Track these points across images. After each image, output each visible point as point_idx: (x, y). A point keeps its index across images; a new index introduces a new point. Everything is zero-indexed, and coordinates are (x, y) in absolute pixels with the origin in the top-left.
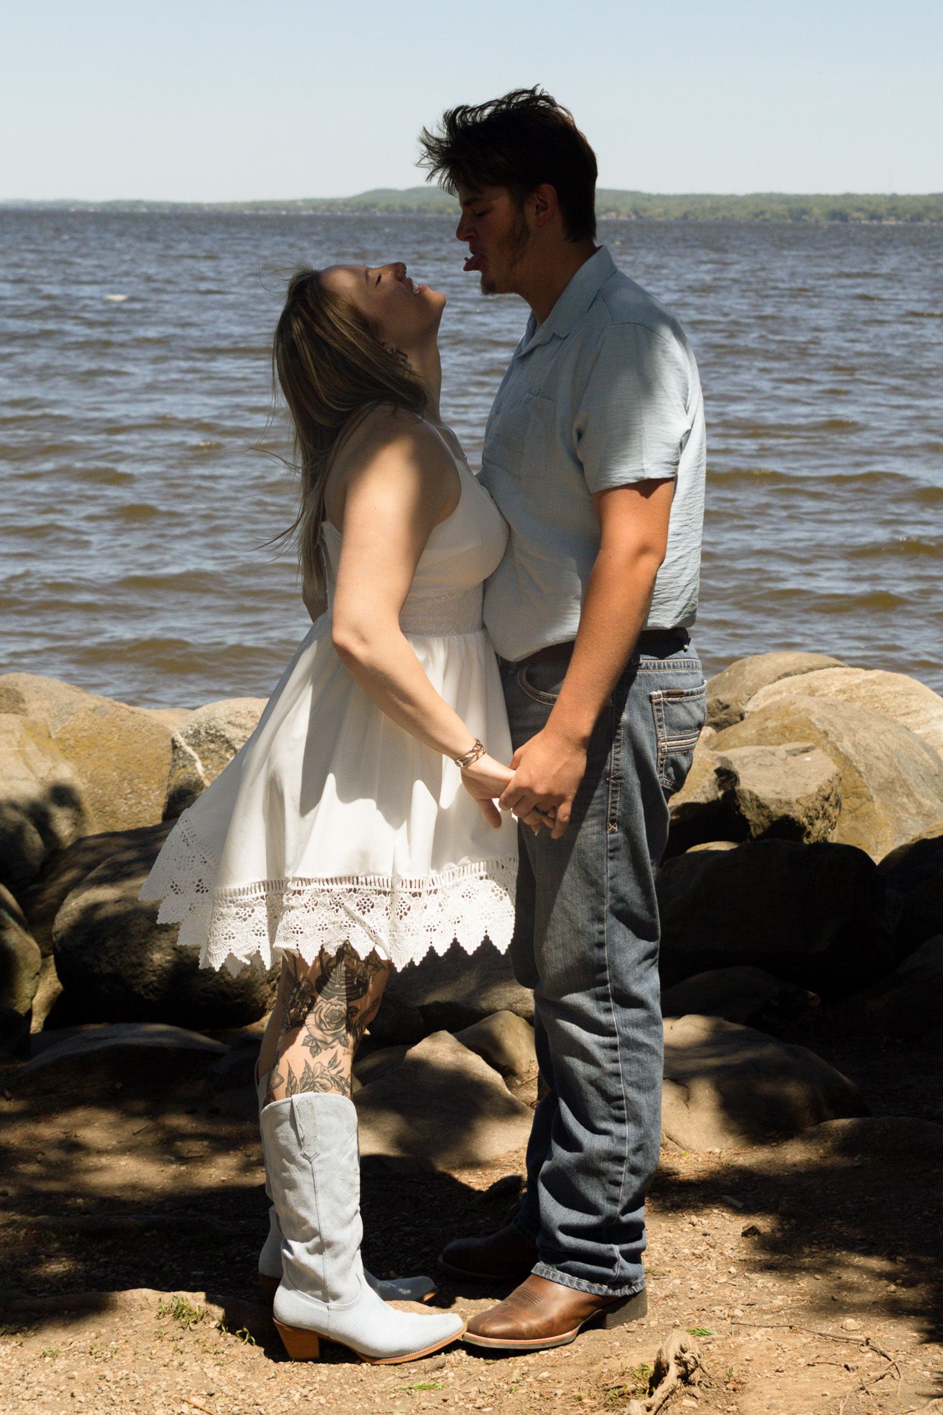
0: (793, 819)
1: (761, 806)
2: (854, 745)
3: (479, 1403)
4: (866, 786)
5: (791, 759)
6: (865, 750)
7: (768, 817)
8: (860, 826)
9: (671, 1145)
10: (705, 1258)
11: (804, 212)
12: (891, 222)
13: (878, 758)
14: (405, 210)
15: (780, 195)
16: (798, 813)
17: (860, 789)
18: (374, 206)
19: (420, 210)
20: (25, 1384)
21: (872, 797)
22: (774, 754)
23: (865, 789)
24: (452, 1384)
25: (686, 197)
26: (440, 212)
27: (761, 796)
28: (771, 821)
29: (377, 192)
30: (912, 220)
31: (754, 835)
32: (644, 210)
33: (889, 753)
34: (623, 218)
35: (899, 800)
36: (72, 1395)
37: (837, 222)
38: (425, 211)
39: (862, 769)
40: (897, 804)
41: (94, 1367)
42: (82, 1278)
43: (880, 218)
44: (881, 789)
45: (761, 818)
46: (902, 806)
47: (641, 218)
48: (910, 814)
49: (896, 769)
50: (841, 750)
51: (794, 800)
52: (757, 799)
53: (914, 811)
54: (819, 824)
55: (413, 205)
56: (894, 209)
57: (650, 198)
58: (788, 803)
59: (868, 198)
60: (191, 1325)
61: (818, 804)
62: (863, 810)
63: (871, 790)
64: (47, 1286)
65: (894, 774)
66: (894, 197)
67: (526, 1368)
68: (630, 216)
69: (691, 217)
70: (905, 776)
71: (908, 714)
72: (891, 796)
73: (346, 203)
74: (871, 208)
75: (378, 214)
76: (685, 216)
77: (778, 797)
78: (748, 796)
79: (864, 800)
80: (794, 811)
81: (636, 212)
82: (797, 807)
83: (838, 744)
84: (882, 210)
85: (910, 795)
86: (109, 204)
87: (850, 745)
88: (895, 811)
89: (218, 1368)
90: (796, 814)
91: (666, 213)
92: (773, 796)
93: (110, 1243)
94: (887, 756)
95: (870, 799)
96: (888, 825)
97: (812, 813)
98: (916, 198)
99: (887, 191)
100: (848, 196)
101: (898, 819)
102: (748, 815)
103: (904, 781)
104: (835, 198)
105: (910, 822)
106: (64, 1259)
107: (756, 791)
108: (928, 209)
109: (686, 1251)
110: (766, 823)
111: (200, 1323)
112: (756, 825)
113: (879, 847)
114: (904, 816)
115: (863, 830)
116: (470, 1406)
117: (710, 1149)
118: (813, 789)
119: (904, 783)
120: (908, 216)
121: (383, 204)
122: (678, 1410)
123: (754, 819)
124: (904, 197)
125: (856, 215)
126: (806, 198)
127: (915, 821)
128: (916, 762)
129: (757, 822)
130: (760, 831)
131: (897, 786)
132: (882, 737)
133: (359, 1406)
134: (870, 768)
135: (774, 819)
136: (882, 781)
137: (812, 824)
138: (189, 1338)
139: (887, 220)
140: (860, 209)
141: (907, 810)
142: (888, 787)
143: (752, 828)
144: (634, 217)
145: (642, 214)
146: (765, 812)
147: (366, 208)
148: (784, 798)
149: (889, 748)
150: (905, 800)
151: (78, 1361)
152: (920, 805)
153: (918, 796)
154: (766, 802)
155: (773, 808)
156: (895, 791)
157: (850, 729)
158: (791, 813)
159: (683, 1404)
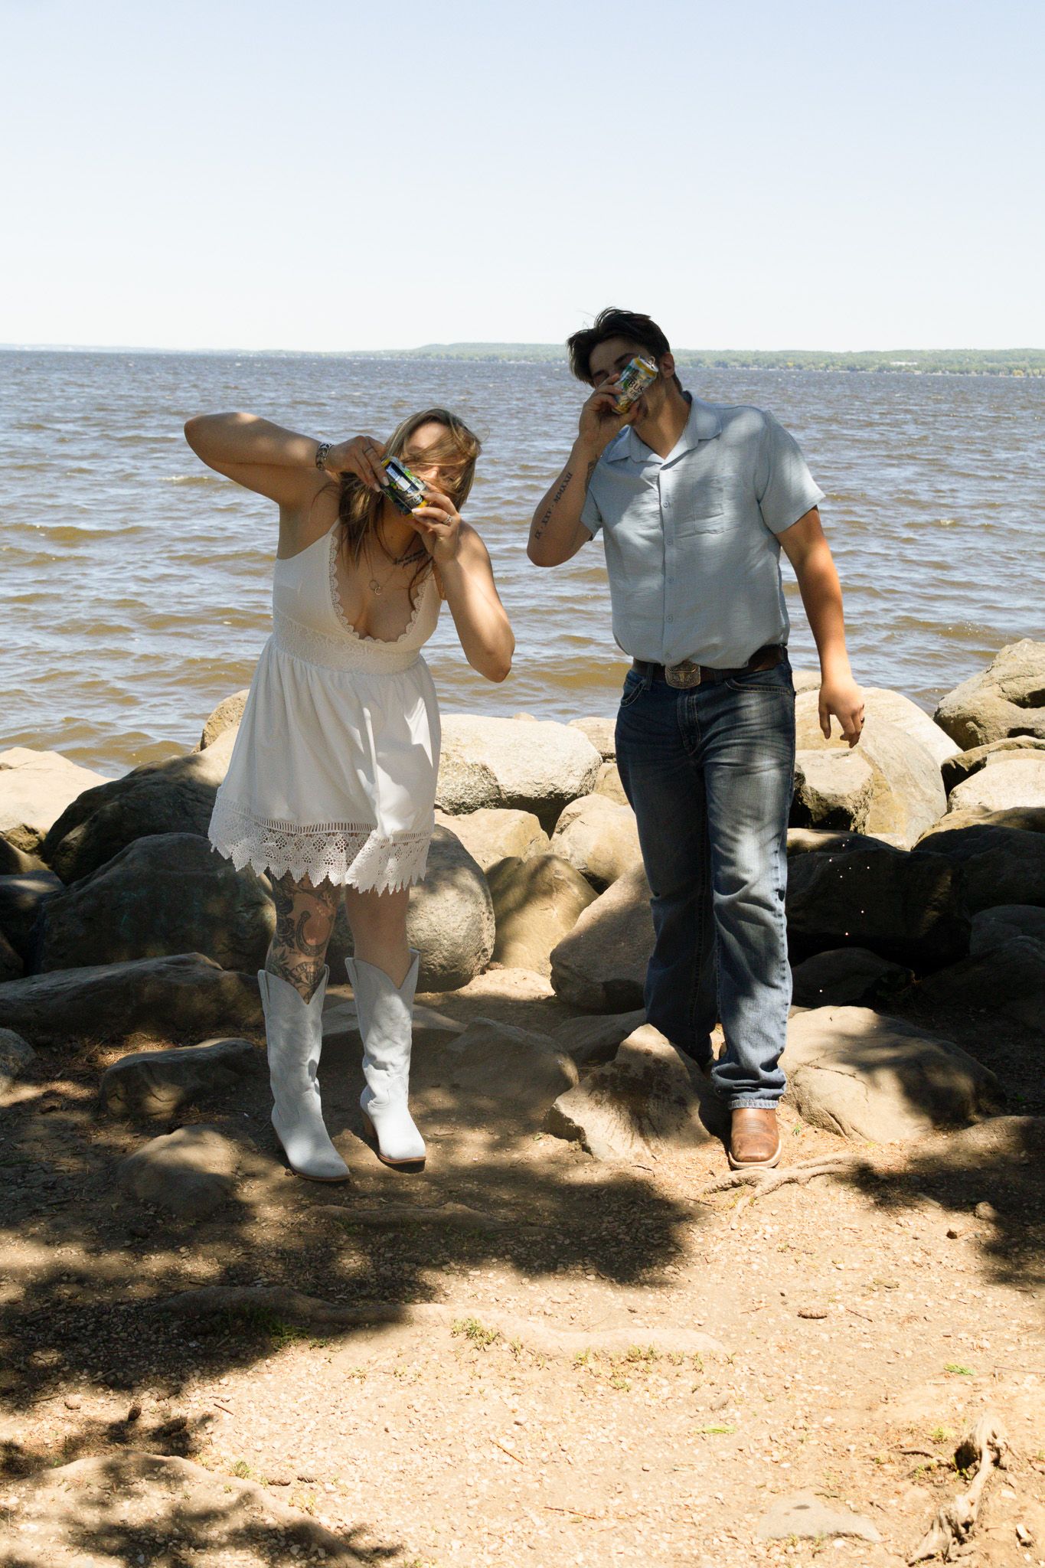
0: (846, 809)
1: (820, 799)
2: (876, 749)
3: (777, 1456)
4: (884, 780)
5: (835, 762)
6: (882, 754)
7: (826, 808)
8: (881, 810)
9: (856, 1135)
10: (925, 1267)
11: (700, 361)
12: (755, 368)
13: (892, 758)
14: (449, 358)
15: (685, 351)
16: (848, 805)
17: (880, 781)
18: (429, 355)
20: (338, 1413)
21: (890, 788)
22: (821, 757)
23: (884, 782)
24: (742, 1427)
27: (820, 791)
28: (828, 811)
31: (815, 821)
33: (900, 755)
35: (908, 790)
36: (386, 1430)
37: (720, 368)
39: (882, 767)
40: (907, 793)
41: (401, 1392)
42: (372, 1277)
43: (748, 366)
44: (896, 782)
45: (821, 808)
46: (911, 794)
48: (916, 800)
49: (905, 767)
50: (866, 752)
51: (846, 795)
52: (817, 794)
53: (919, 799)
54: (862, 812)
55: (453, 354)
58: (842, 798)
59: (741, 353)
60: (485, 1346)
61: (861, 797)
62: (883, 797)
63: (889, 783)
64: (343, 1286)
65: (905, 770)
66: (757, 353)
67: (807, 1409)
70: (912, 772)
71: (895, 720)
72: (902, 787)
73: (412, 353)
74: (743, 360)
77: (833, 792)
78: (809, 791)
79: (883, 790)
82: (848, 801)
83: (864, 748)
84: (750, 361)
85: (916, 786)
87: (872, 749)
88: (905, 798)
89: (516, 1398)
92: (830, 792)
93: (391, 1235)
94: (899, 757)
95: (888, 789)
96: (902, 809)
97: (858, 805)
98: (771, 353)
99: (753, 349)
100: (728, 352)
101: (909, 804)
102: (810, 806)
103: (912, 775)
104: (720, 353)
105: (918, 806)
106: (353, 1252)
107: (816, 788)
109: (907, 1259)
110: (824, 812)
111: (493, 1344)
112: (816, 813)
114: (914, 802)
115: (884, 813)
116: (767, 1459)
117: (891, 1141)
118: (858, 786)
119: (912, 777)
121: (434, 354)
122: (999, 1502)
123: (815, 808)
125: (733, 364)
126: (702, 353)
127: (921, 806)
128: (919, 761)
129: (817, 811)
130: (819, 818)
131: (907, 779)
132: (894, 742)
133: (660, 1455)
134: (887, 766)
135: (831, 810)
136: (896, 776)
137: (857, 813)
138: (484, 1360)
140: (735, 360)
141: (914, 797)
142: (901, 780)
143: (813, 815)
146: (824, 804)
148: (838, 793)
149: (900, 751)
150: (913, 790)
151: (385, 1384)
152: (924, 794)
153: (922, 787)
154: (824, 796)
155: (830, 801)
156: (905, 783)
158: (843, 805)
159: (1003, 1495)
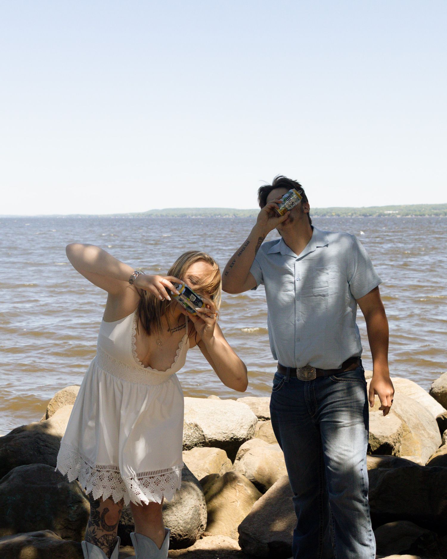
0: (389, 444)
1: (375, 438)
2: (402, 410)
4: (408, 427)
5: (381, 418)
6: (406, 412)
7: (378, 443)
8: (407, 443)
13: (411, 415)
14: (162, 216)
16: (390, 441)
17: (405, 428)
18: (152, 215)
19: (166, 216)
21: (411, 431)
22: (374, 416)
23: (408, 428)
25: (250, 210)
26: (173, 216)
27: (375, 434)
28: (380, 445)
29: (153, 210)
30: (323, 216)
31: (373, 450)
32: (237, 214)
33: (415, 413)
34: (231, 217)
35: (421, 432)
38: (168, 216)
39: (406, 420)
40: (420, 434)
44: (414, 428)
45: (376, 443)
46: (422, 434)
47: (236, 217)
48: (425, 438)
49: (419, 420)
50: (397, 412)
51: (389, 436)
53: (427, 437)
54: (397, 445)
55: (164, 214)
56: (317, 212)
57: (239, 210)
58: (387, 437)
61: (397, 437)
62: (408, 436)
63: (410, 428)
65: (418, 422)
68: (233, 216)
69: (252, 216)
70: (422, 422)
71: (411, 395)
72: (417, 431)
73: (143, 214)
75: (153, 217)
76: (250, 216)
77: (382, 434)
79: (408, 432)
80: (389, 441)
81: (235, 215)
82: (390, 439)
83: (395, 410)
85: (424, 430)
86: (69, 215)
87: (400, 410)
88: (420, 437)
90: (390, 442)
91: (244, 215)
92: (379, 434)
94: (414, 414)
95: (410, 432)
96: (418, 443)
97: (395, 441)
98: (324, 209)
101: (422, 440)
103: (422, 424)
105: (426, 441)
108: (328, 213)
110: (378, 446)
113: (416, 452)
114: (424, 438)
115: (408, 445)
118: (395, 431)
120: (321, 215)
123: (372, 443)
124: (320, 209)
127: (428, 441)
128: (425, 416)
129: (374, 445)
130: (375, 449)
131: (420, 426)
132: (411, 407)
134: (409, 420)
135: (381, 444)
136: (414, 424)
137: (395, 445)
139: (314, 216)
141: (424, 436)
142: (416, 427)
143: (372, 447)
144: (234, 217)
145: (236, 215)
146: (377, 441)
147: (150, 215)
148: (384, 435)
149: (414, 411)
150: (423, 432)
152: (429, 434)
153: (428, 430)
154: (377, 437)
155: (380, 439)
156: (419, 428)
157: (399, 404)
158: (388, 442)
